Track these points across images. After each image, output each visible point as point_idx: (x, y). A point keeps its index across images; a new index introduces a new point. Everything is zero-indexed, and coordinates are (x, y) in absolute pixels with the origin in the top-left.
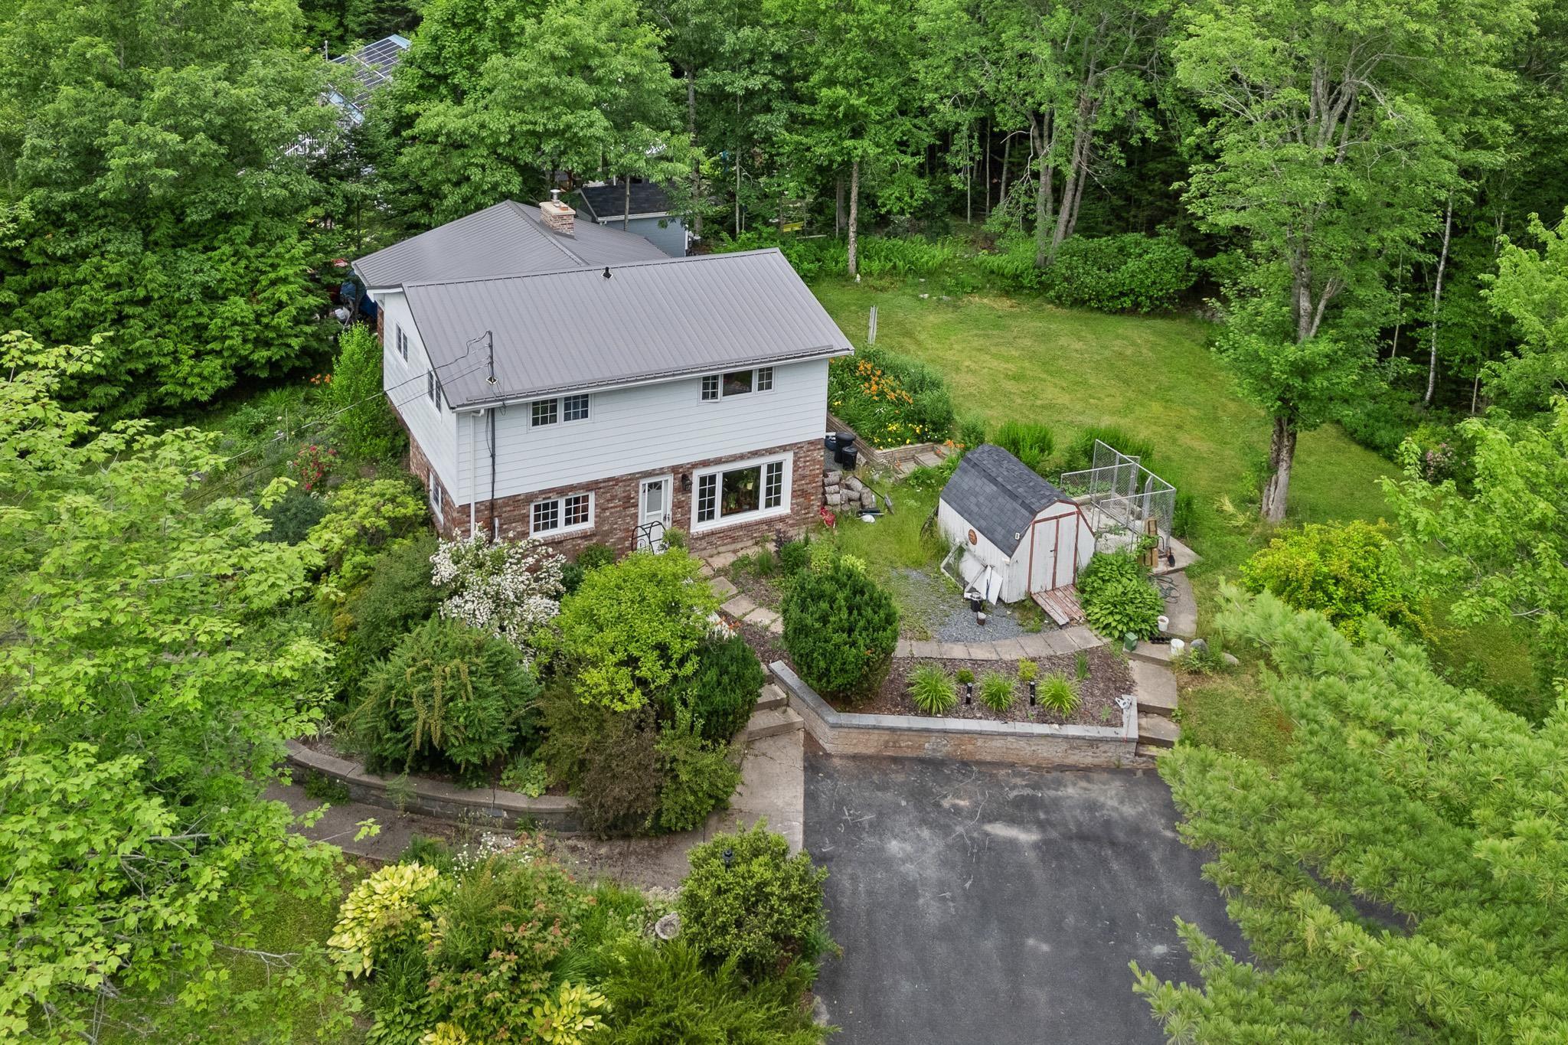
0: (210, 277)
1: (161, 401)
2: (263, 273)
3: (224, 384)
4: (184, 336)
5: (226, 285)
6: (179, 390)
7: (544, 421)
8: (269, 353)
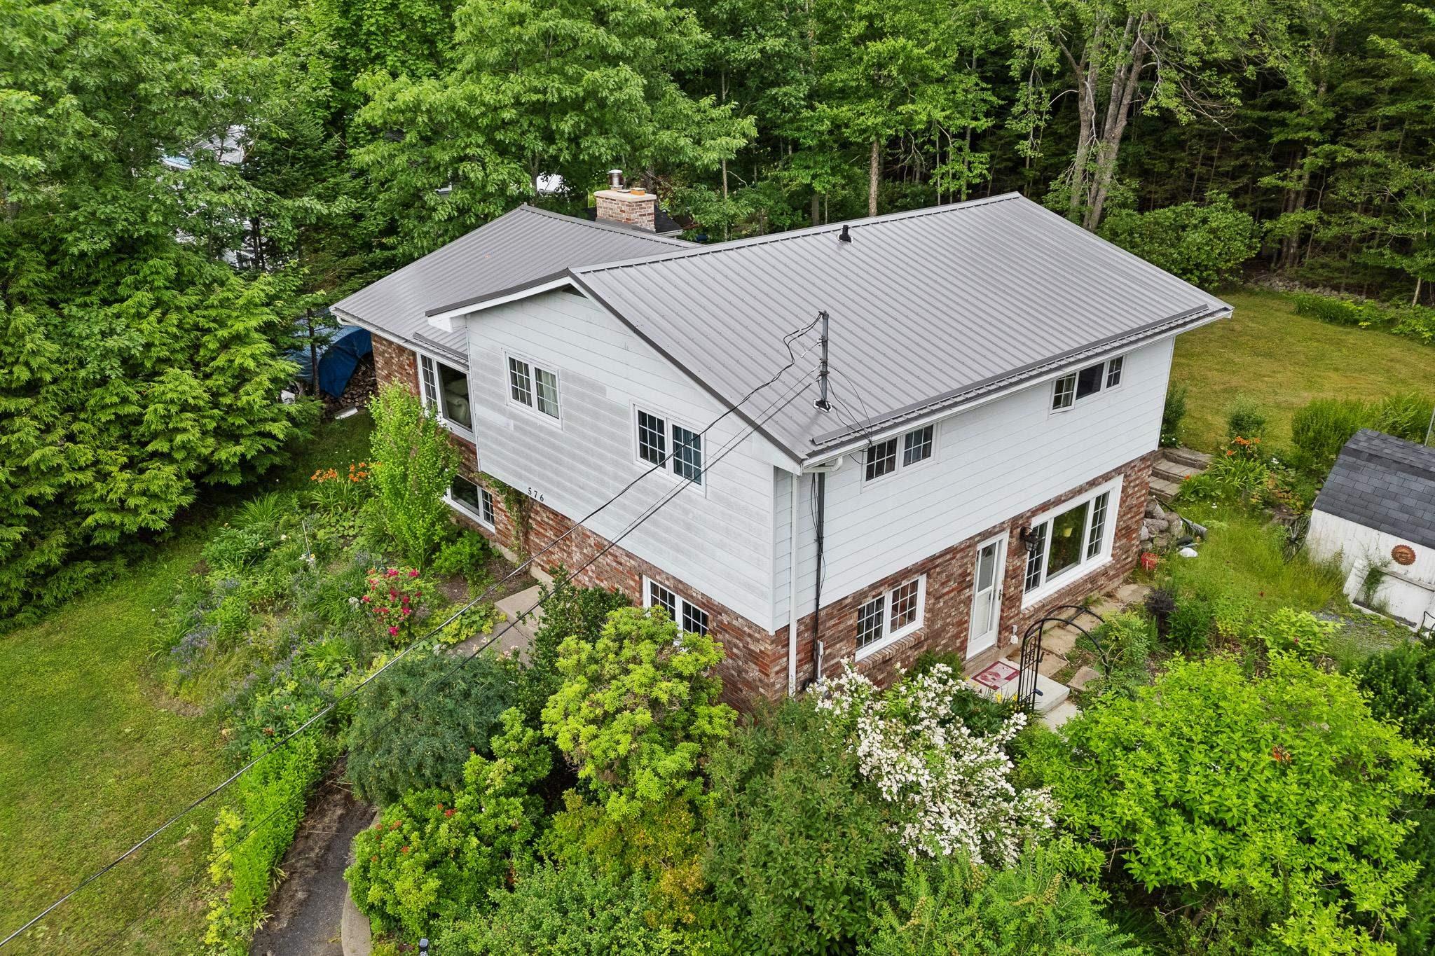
0: (129, 340)
1: (88, 538)
2: (208, 331)
3: (186, 500)
4: (105, 437)
5: (156, 352)
6: (117, 519)
7: (880, 471)
8: (239, 449)
